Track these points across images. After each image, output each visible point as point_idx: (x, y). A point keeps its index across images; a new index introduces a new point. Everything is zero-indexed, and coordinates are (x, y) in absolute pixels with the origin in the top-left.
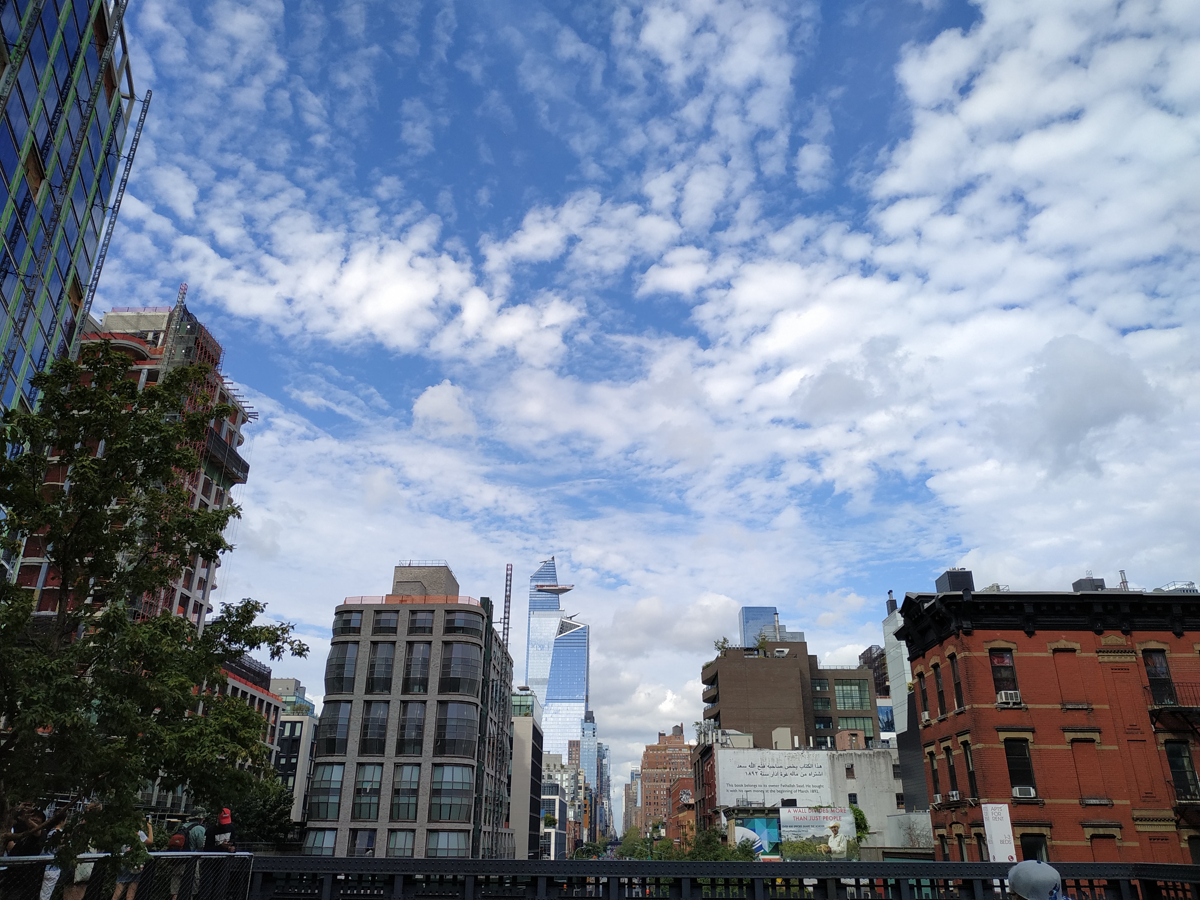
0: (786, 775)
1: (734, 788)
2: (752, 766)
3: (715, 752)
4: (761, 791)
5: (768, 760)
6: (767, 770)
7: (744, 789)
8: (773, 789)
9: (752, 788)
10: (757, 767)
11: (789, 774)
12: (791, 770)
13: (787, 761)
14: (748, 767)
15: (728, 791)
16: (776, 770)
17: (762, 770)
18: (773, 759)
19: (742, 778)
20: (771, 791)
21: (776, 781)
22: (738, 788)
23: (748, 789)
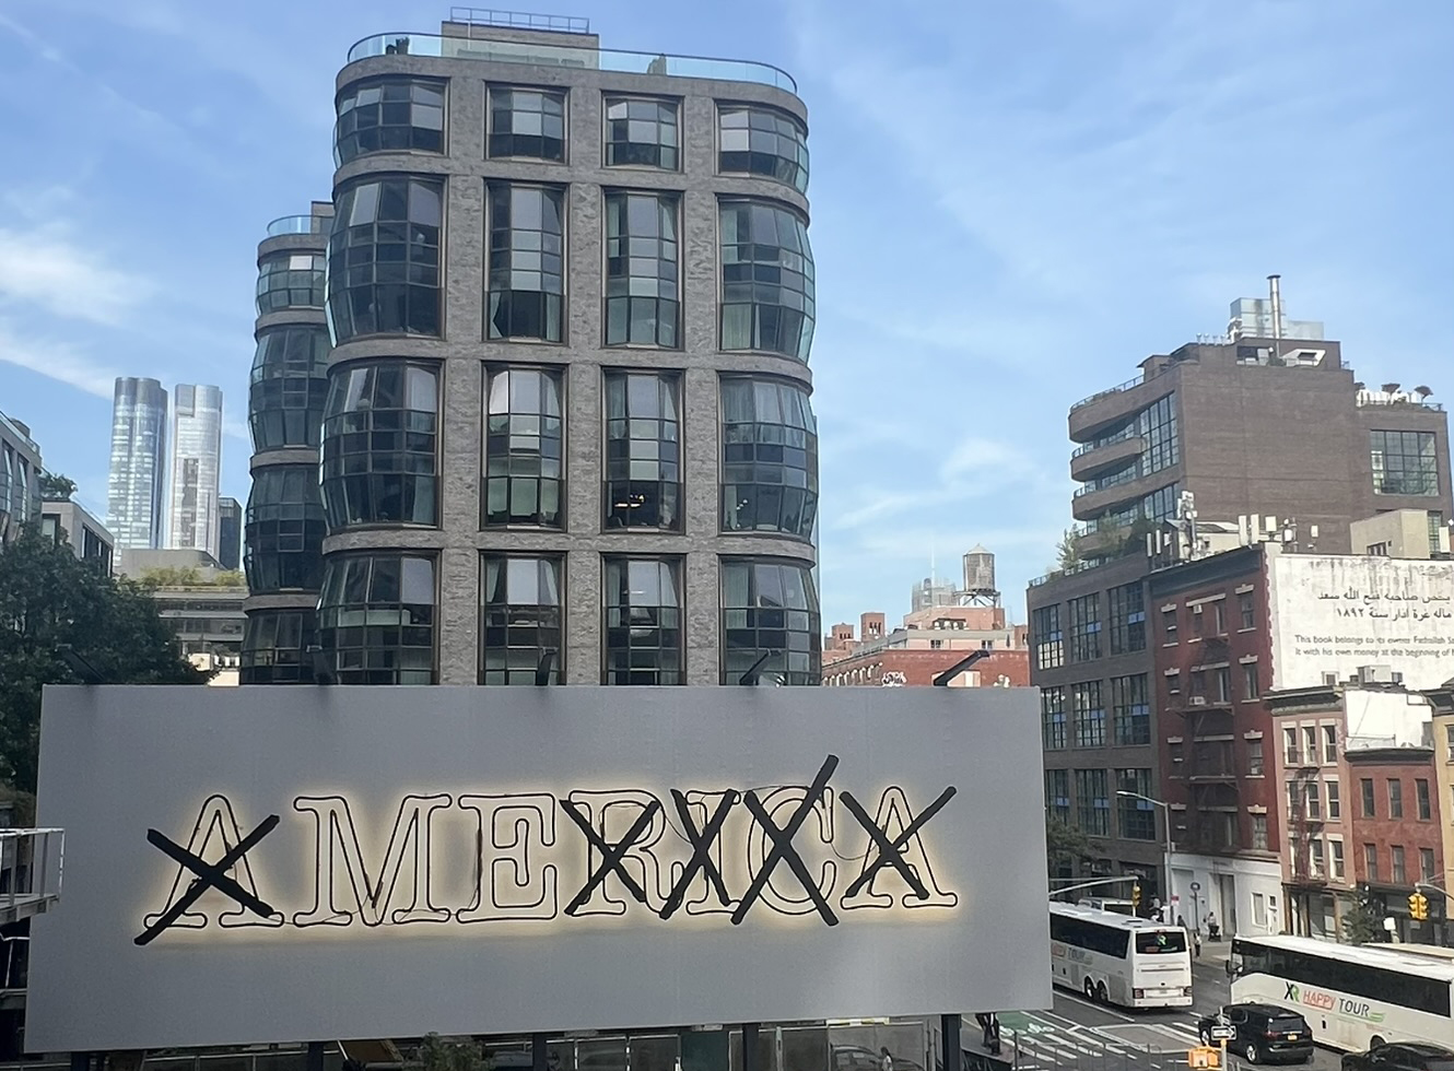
0: (1425, 616)
1: (1313, 646)
2: (1352, 595)
3: (1267, 562)
4: (1371, 653)
5: (1385, 580)
6: (1383, 606)
7: (1332, 646)
8: (1397, 646)
9: (1352, 647)
10: (1361, 595)
11: (1431, 613)
12: (1436, 606)
13: (1427, 585)
14: (1342, 598)
15: (1298, 652)
16: (1403, 604)
17: (1373, 604)
18: (1397, 581)
19: (1328, 622)
20: (1394, 652)
21: (1402, 629)
22: (1320, 646)
23: (1343, 646)
